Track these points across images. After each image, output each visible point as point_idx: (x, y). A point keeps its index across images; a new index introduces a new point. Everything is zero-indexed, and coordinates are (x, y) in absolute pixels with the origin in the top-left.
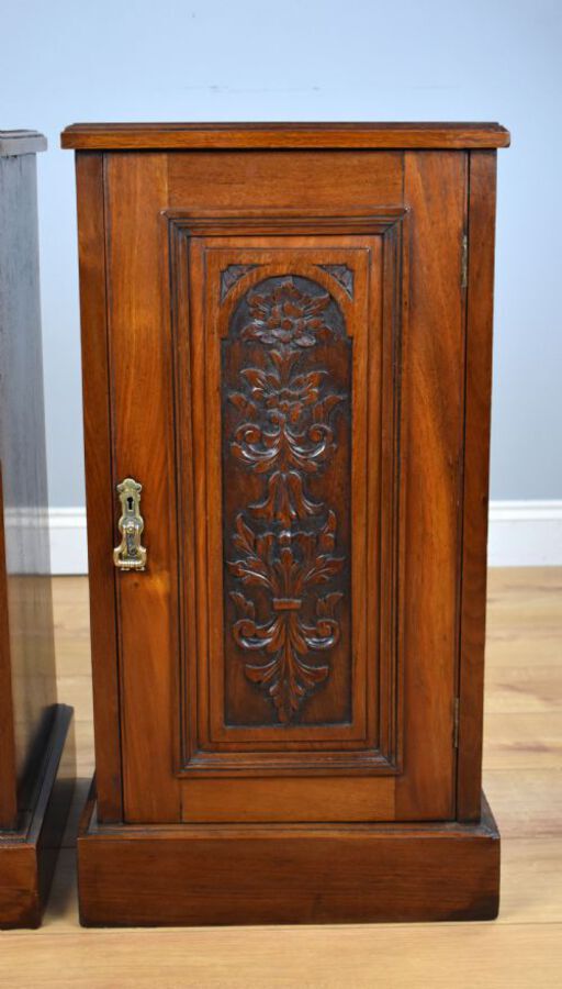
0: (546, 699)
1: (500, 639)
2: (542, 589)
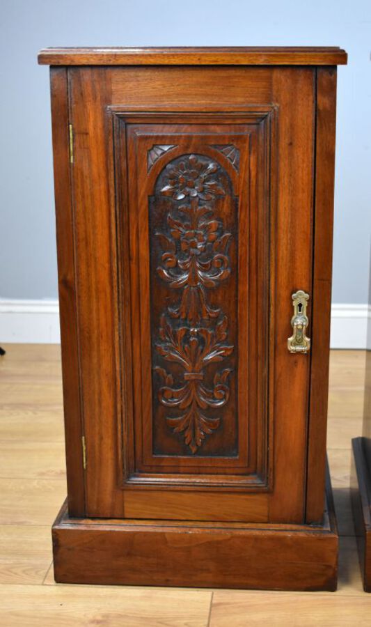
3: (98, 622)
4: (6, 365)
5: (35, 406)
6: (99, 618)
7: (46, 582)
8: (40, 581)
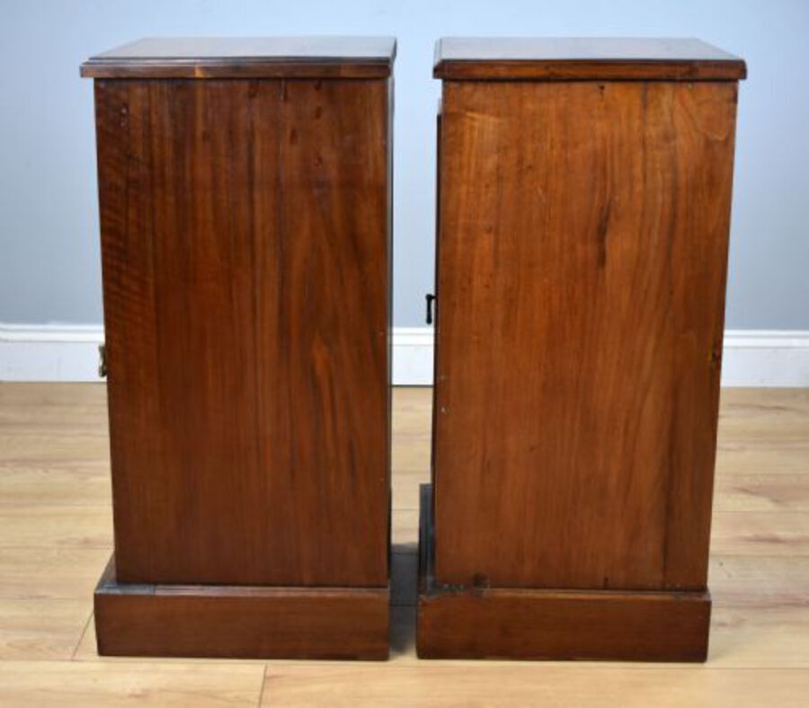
0: (777, 501)
1: (729, 450)
2: (763, 408)
3: (137, 696)
5: (46, 462)
6: (138, 692)
7: (76, 658)
8: (69, 657)
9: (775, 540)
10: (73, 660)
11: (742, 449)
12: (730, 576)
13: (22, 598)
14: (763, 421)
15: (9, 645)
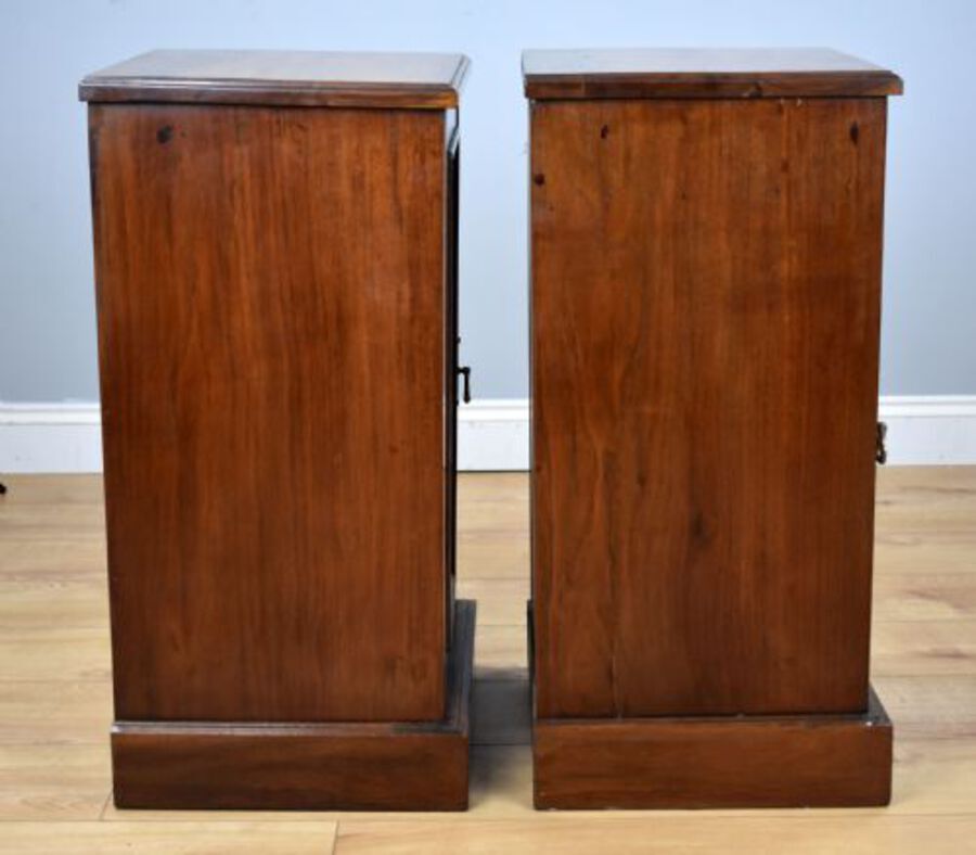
2: (942, 491)
4: (9, 510)
5: (64, 574)
7: (106, 817)
8: (97, 816)
9: (958, 656)
10: (101, 820)
11: (917, 542)
12: (903, 700)
13: (37, 744)
14: (940, 507)
15: (25, 802)
